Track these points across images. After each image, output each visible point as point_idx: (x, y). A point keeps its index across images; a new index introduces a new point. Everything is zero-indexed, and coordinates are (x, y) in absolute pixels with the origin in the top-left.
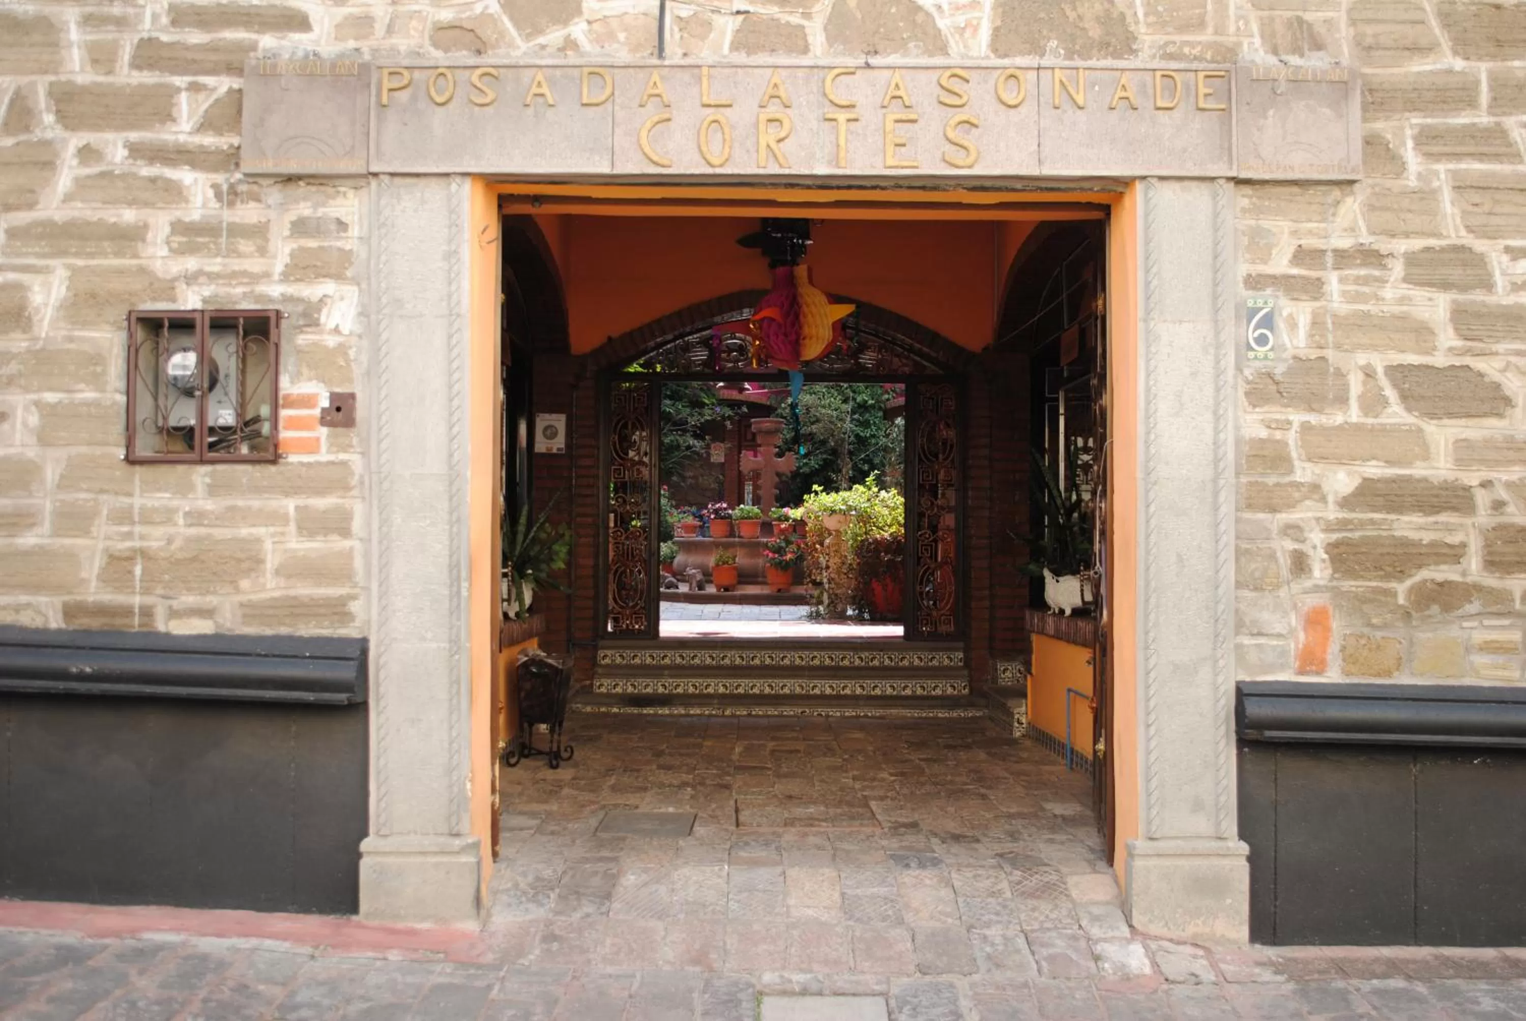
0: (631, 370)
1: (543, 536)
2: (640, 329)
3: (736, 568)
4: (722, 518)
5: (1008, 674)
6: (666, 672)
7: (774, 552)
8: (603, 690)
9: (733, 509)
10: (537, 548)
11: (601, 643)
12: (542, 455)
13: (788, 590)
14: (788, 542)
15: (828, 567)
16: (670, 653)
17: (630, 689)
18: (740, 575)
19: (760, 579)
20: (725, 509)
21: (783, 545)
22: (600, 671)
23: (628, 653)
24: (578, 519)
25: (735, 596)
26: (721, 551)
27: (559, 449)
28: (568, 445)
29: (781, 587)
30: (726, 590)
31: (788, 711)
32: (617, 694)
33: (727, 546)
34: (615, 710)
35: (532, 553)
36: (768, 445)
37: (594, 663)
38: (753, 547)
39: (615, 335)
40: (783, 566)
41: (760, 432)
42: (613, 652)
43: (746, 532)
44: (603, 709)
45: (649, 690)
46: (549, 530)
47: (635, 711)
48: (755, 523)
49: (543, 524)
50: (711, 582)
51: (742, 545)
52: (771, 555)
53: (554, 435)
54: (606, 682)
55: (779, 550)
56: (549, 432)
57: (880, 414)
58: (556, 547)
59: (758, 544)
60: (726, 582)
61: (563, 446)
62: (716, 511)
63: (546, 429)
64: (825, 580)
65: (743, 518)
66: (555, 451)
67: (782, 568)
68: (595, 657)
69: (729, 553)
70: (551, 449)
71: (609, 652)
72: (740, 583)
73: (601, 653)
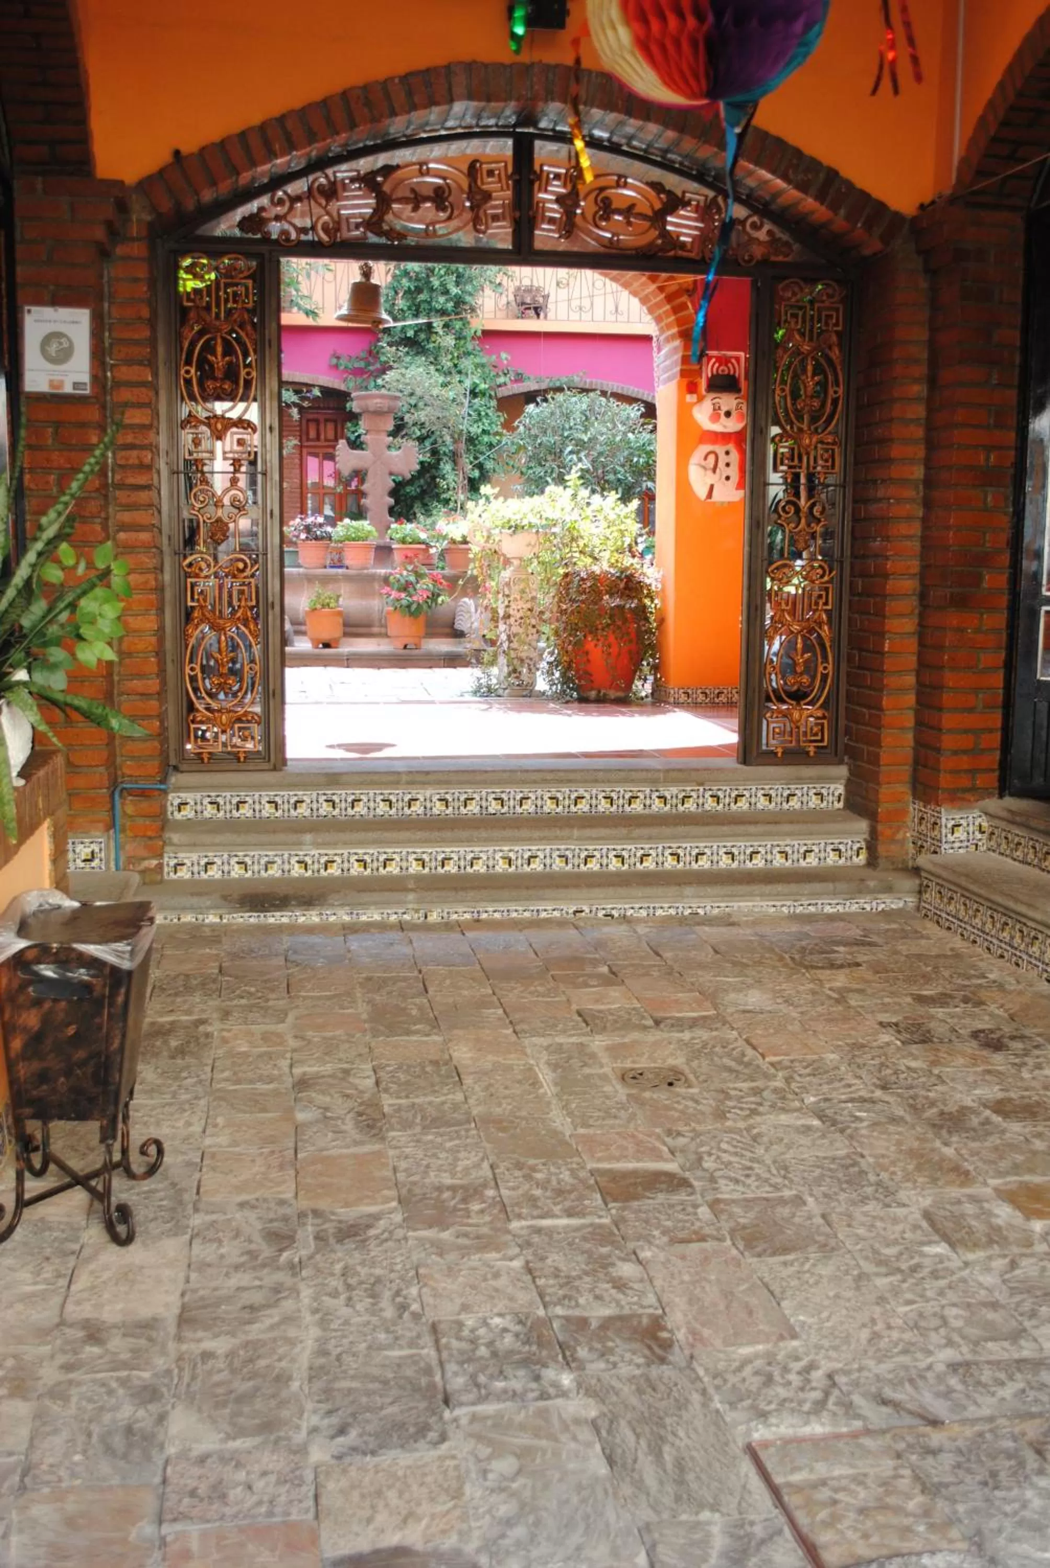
0: (218, 233)
1: (54, 574)
2: (243, 136)
3: (340, 613)
4: (317, 538)
5: (960, 834)
6: (308, 837)
7: (399, 590)
8: (184, 874)
9: (334, 525)
10: (39, 607)
11: (174, 779)
12: (40, 398)
13: (417, 647)
14: (419, 576)
15: (507, 616)
16: (307, 796)
17: (237, 872)
18: (346, 625)
19: (375, 630)
20: (321, 525)
21: (412, 578)
22: (175, 838)
23: (227, 798)
24: (122, 536)
25: (341, 655)
26: (317, 587)
27: (76, 385)
28: (97, 379)
29: (406, 641)
30: (327, 645)
31: (548, 909)
32: (211, 882)
33: (325, 581)
34: (212, 919)
35: (26, 622)
36: (378, 432)
37: (162, 822)
38: (364, 582)
39: (189, 146)
40: (411, 611)
41: (366, 411)
42: (198, 796)
43: (352, 558)
44: (188, 918)
45: (274, 872)
46: (70, 561)
47: (252, 919)
48: (368, 547)
49: (53, 542)
50: (304, 633)
51: (348, 579)
52: (394, 594)
53: (65, 355)
54: (190, 857)
55: (406, 587)
56: (53, 349)
57: (494, 403)
58: (88, 605)
59: (372, 578)
60: (326, 636)
61: (85, 378)
62: (308, 529)
63: (47, 340)
64: (504, 637)
65: (349, 538)
66: (68, 389)
67: (411, 614)
68: (163, 809)
69: (328, 592)
70: (61, 384)
71: (189, 797)
72: (346, 634)
73: (174, 799)
